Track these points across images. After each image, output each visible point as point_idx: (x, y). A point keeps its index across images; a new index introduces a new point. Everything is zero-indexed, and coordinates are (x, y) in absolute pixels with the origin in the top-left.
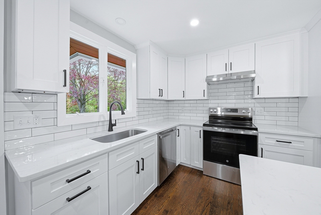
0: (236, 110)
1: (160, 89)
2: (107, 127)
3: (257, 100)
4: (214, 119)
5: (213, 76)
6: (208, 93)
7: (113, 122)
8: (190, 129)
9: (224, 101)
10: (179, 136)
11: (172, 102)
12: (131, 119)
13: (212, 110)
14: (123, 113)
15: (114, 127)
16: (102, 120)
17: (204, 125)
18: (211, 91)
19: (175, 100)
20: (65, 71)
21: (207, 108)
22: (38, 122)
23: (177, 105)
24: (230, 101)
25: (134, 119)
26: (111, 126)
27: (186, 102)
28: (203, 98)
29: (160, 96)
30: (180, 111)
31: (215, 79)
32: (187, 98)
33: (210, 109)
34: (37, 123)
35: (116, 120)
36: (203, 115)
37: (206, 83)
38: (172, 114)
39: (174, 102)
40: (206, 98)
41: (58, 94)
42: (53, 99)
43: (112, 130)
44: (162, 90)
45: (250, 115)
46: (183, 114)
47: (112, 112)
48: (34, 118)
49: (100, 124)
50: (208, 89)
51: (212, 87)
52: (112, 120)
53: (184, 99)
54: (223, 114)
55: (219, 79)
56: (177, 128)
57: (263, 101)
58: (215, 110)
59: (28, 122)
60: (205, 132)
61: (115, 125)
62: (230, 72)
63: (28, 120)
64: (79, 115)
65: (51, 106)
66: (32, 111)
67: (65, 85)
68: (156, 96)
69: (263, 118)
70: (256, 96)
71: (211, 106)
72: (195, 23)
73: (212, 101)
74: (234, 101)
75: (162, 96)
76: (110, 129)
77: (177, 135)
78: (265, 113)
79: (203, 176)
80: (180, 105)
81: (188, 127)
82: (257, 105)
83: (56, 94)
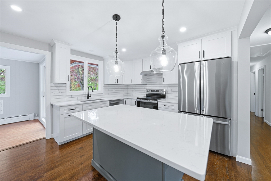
0: (157, 91)
3: (169, 85)
6: (143, 81)
7: (89, 95)
9: (154, 85)
11: (129, 86)
12: (100, 95)
14: (93, 91)
15: (89, 98)
16: (85, 94)
17: (137, 98)
18: (148, 79)
20: (69, 76)
22: (60, 94)
23: (132, 88)
24: (156, 85)
25: (102, 95)
26: (88, 97)
28: (141, 84)
30: (133, 91)
32: (133, 83)
33: (147, 90)
38: (129, 93)
42: (65, 85)
45: (164, 93)
47: (89, 91)
48: (59, 92)
49: (84, 96)
50: (143, 78)
57: (171, 85)
58: (149, 91)
59: (57, 93)
61: (90, 97)
64: (75, 92)
65: (64, 88)
66: (58, 90)
67: (69, 81)
69: (171, 95)
71: (147, 88)
73: (149, 86)
74: (159, 85)
76: (88, 98)
78: (172, 93)
80: (133, 88)
81: (131, 100)
82: (169, 88)
83: (66, 83)
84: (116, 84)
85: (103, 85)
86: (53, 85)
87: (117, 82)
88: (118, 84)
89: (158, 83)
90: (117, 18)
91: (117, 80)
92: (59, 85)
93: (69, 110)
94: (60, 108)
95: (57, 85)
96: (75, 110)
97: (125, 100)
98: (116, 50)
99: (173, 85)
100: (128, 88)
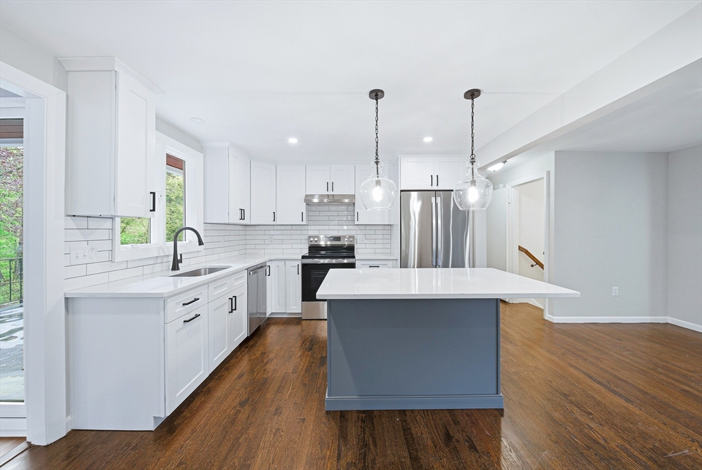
0: (338, 239)
1: (241, 209)
4: (315, 250)
5: (313, 196)
6: (308, 216)
7: (179, 258)
8: (285, 264)
9: (327, 227)
11: (253, 228)
12: (196, 255)
13: (312, 239)
16: (162, 254)
17: (303, 257)
18: (311, 213)
19: (259, 225)
20: (153, 194)
21: (306, 237)
23: (262, 233)
24: (331, 227)
25: (199, 254)
26: (176, 263)
27: (276, 228)
28: (301, 223)
29: (241, 219)
30: (267, 242)
31: (316, 200)
32: (278, 222)
33: (310, 237)
34: (93, 257)
35: (181, 255)
36: (300, 246)
37: (305, 204)
38: (253, 247)
39: (257, 228)
40: (304, 223)
41: (116, 218)
42: (108, 224)
43: (178, 269)
44: (244, 210)
45: (352, 243)
46: (271, 246)
48: (90, 250)
50: (308, 211)
51: (313, 208)
52: (177, 255)
53: (274, 223)
54: (329, 243)
55: (323, 200)
56: (268, 264)
57: (363, 227)
58: (316, 239)
60: (304, 265)
61: (181, 261)
62: (332, 193)
64: (134, 247)
66: (88, 241)
67: (154, 210)
68: (235, 219)
69: (364, 246)
70: (356, 223)
71: (311, 233)
72: (293, 141)
73: (312, 227)
74: (337, 227)
75: (244, 219)
76: (175, 267)
77: (268, 274)
78: (366, 241)
79: (303, 322)
80: (266, 232)
81: (282, 263)
82: (359, 232)
83: (112, 218)
86: (71, 223)
89: (336, 223)
90: (376, 94)
92: (92, 224)
93: (184, 305)
95: (83, 223)
98: (377, 159)
99: (368, 227)
100: (248, 233)
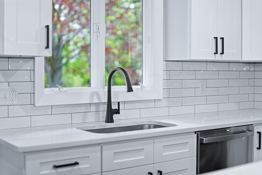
1: (216, 38)
2: (103, 115)
7: (114, 107)
10: (259, 148)
12: (152, 105)
14: (130, 90)
15: (115, 117)
16: (96, 101)
20: (47, 27)
22: (14, 98)
25: (158, 104)
29: (216, 53)
34: (14, 100)
35: (119, 103)
41: (36, 58)
43: (112, 121)
44: (222, 39)
47: (112, 87)
48: (11, 92)
49: (93, 108)
52: (112, 103)
59: (5, 97)
61: (117, 112)
63: (5, 95)
64: (61, 91)
66: (9, 82)
67: (47, 47)
68: (205, 53)
75: (223, 53)
76: (110, 119)
77: (256, 145)
83: (33, 58)
84: (218, 57)
85: (162, 65)
87: (220, 51)
88: (225, 58)
91: (220, 42)
92: (12, 65)
93: (56, 167)
94: (28, 157)
95: (4, 64)
96: (76, 167)
97: (256, 129)
